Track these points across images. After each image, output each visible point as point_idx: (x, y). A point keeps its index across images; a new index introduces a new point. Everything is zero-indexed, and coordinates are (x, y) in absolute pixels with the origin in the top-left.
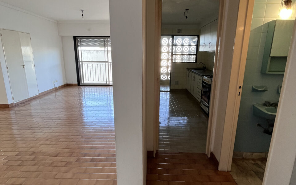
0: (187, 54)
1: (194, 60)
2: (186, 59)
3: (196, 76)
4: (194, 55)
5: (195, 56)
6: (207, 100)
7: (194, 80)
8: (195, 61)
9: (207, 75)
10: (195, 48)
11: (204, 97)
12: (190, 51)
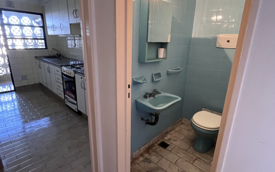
0: (31, 38)
1: (42, 46)
2: (31, 44)
3: (51, 66)
4: (41, 39)
5: (43, 41)
6: (73, 96)
7: (49, 72)
8: (44, 47)
9: (65, 64)
10: (40, 31)
11: (68, 93)
12: (34, 34)
